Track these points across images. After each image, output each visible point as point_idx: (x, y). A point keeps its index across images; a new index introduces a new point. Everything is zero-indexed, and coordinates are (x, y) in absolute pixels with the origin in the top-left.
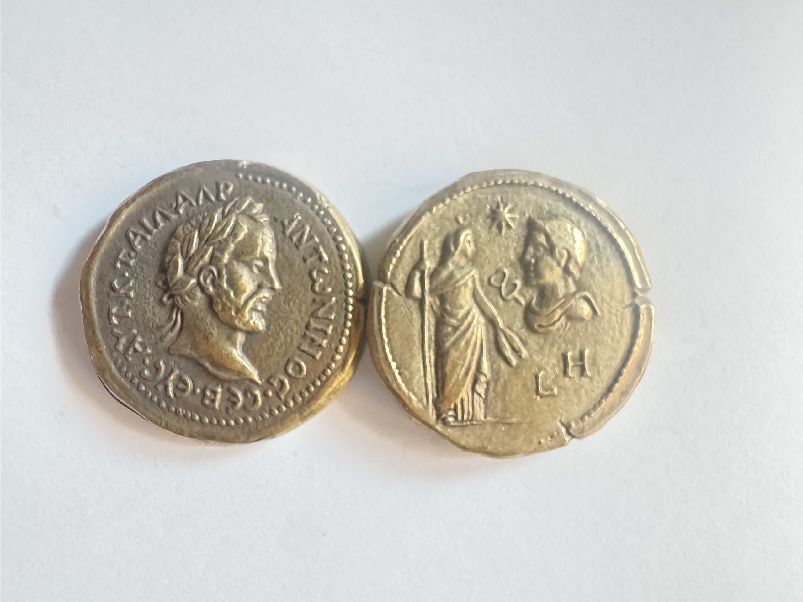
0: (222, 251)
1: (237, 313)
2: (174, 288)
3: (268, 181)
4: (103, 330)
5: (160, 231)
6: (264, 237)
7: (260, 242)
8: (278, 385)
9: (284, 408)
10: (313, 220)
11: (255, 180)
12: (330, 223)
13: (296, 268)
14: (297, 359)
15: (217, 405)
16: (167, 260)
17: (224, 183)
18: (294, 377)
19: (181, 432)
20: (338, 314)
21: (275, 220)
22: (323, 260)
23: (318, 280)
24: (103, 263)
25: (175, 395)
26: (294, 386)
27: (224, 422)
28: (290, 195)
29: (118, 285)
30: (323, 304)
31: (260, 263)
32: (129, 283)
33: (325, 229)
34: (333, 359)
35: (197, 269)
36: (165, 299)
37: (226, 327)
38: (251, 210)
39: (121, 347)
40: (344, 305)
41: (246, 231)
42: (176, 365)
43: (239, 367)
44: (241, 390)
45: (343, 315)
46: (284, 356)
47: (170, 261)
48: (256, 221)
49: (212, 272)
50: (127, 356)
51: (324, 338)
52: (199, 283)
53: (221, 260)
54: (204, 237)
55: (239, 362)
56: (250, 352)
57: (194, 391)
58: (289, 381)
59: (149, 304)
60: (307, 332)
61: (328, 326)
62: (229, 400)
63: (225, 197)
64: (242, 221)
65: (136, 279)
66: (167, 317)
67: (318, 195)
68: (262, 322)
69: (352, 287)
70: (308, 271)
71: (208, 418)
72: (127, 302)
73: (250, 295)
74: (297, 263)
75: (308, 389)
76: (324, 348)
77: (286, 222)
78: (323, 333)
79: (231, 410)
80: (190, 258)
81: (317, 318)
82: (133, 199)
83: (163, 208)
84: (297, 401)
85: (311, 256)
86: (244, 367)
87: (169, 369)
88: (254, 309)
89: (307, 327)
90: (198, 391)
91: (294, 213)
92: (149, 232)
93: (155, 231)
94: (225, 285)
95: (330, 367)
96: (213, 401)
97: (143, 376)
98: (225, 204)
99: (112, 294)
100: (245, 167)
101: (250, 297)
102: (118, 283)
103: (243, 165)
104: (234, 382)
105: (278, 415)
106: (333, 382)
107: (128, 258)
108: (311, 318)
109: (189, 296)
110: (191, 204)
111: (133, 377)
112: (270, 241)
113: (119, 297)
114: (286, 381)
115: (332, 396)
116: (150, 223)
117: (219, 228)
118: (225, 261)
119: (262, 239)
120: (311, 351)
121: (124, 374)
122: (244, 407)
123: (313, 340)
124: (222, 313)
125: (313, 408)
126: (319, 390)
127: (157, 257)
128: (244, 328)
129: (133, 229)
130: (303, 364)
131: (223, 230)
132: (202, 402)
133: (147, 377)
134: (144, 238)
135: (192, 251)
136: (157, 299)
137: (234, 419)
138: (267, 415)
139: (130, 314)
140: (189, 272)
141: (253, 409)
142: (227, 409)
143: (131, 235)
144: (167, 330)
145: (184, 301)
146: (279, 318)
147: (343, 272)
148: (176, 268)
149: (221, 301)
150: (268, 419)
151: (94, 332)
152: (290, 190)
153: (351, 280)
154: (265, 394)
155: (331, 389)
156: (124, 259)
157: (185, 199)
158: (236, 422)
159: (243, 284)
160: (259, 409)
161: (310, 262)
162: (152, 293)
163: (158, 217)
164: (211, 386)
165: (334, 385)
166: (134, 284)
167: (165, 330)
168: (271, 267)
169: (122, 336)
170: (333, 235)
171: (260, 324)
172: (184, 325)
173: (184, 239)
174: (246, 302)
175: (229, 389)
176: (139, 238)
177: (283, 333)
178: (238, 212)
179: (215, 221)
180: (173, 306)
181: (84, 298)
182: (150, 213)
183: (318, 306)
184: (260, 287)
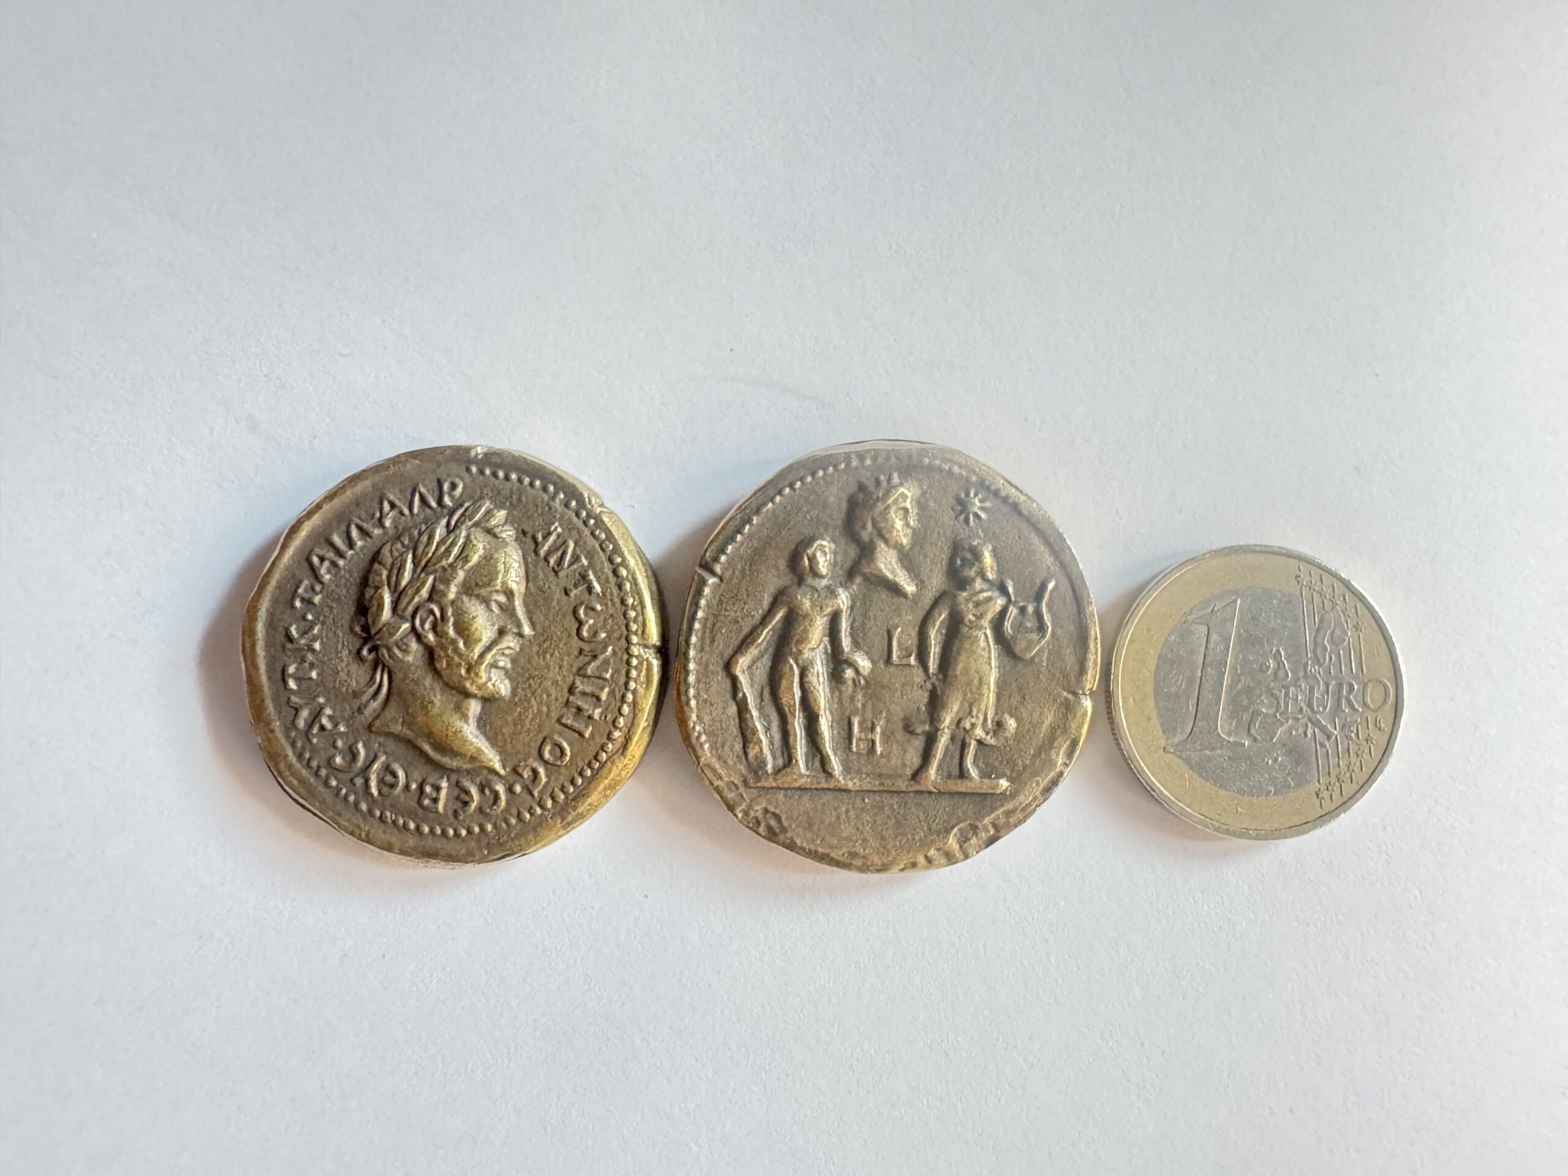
0: (447, 582)
1: (468, 671)
2: (377, 637)
3: (514, 476)
4: (276, 698)
5: (357, 554)
6: (507, 560)
7: (501, 567)
8: (529, 776)
9: (539, 811)
10: (579, 531)
11: (495, 474)
12: (603, 536)
13: (554, 603)
14: (556, 737)
15: (441, 806)
16: (367, 596)
17: (449, 480)
18: (553, 765)
19: (389, 848)
20: (616, 671)
21: (524, 533)
22: (594, 591)
23: (587, 621)
24: (275, 602)
25: (380, 793)
26: (553, 778)
27: (451, 832)
28: (546, 498)
29: (298, 633)
30: (595, 657)
31: (502, 598)
32: (314, 629)
33: (597, 546)
34: (609, 737)
35: (410, 609)
36: (365, 652)
37: (454, 692)
38: (488, 520)
39: (301, 724)
40: (625, 657)
41: (481, 552)
42: (382, 749)
43: (472, 750)
44: (476, 784)
45: (624, 672)
46: (538, 733)
47: (372, 597)
48: (495, 536)
49: (432, 612)
50: (310, 737)
51: (595, 707)
52: (413, 628)
53: (444, 594)
54: (420, 560)
55: (472, 744)
56: (488, 727)
57: (407, 787)
58: (546, 770)
59: (342, 660)
60: (571, 698)
61: (602, 689)
62: (457, 798)
63: (451, 501)
64: (476, 538)
65: (323, 623)
66: (369, 679)
67: (586, 496)
68: (505, 685)
69: (637, 630)
70: (572, 608)
71: (429, 826)
72: (310, 657)
73: (487, 644)
74: (557, 596)
75: (573, 782)
76: (596, 720)
77: (540, 537)
78: (594, 699)
79: (461, 813)
80: (401, 593)
81: (585, 676)
82: (319, 506)
83: (361, 519)
84: (557, 799)
85: (576, 586)
86: (479, 750)
87: (372, 755)
88: (494, 665)
89: (571, 690)
90: (414, 786)
91: (553, 523)
92: (341, 555)
93: (351, 552)
94: (451, 632)
95: (606, 749)
96: (435, 800)
97: (334, 766)
98: (451, 513)
99: (289, 646)
100: (480, 456)
101: (489, 648)
102: (297, 629)
103: (477, 455)
104: (465, 773)
105: (530, 821)
106: (610, 771)
107: (311, 592)
108: (577, 677)
109: (399, 648)
110: (402, 513)
111: (319, 767)
112: (516, 565)
113: (299, 649)
114: (541, 770)
115: (608, 792)
116: (343, 541)
117: (442, 549)
118: (452, 596)
119: (504, 563)
120: (576, 725)
121: (305, 763)
122: (480, 810)
123: (579, 709)
124: (448, 671)
125: (580, 809)
126: (590, 782)
127: (354, 591)
128: (479, 693)
129: (318, 551)
130: (565, 745)
131: (448, 551)
132: (419, 802)
133: (339, 765)
134: (334, 564)
135: (404, 583)
136: (355, 651)
137: (466, 827)
138: (513, 821)
139: (314, 675)
140: (400, 612)
141: (493, 812)
142: (456, 813)
143: (315, 560)
144: (369, 697)
145: (392, 656)
146: (531, 677)
147: (623, 608)
148: (381, 606)
149: (447, 656)
150: (514, 827)
151: (263, 700)
152: (545, 489)
153: (635, 620)
154: (510, 790)
155: (606, 781)
156: (306, 596)
157: (393, 506)
158: (470, 831)
159: (476, 629)
160: (502, 812)
161: (575, 595)
162: (346, 643)
163: (355, 533)
164: (431, 779)
165: (612, 775)
166: (321, 631)
167: (364, 699)
168: (518, 603)
169: (302, 707)
170: (608, 553)
171: (504, 688)
172: (393, 691)
173: (393, 564)
174: (482, 656)
175: (457, 784)
176: (326, 564)
177: (535, 698)
178: (470, 523)
179: (437, 538)
180: (377, 663)
181: (248, 650)
182: (344, 528)
183: (588, 659)
184: (502, 632)
